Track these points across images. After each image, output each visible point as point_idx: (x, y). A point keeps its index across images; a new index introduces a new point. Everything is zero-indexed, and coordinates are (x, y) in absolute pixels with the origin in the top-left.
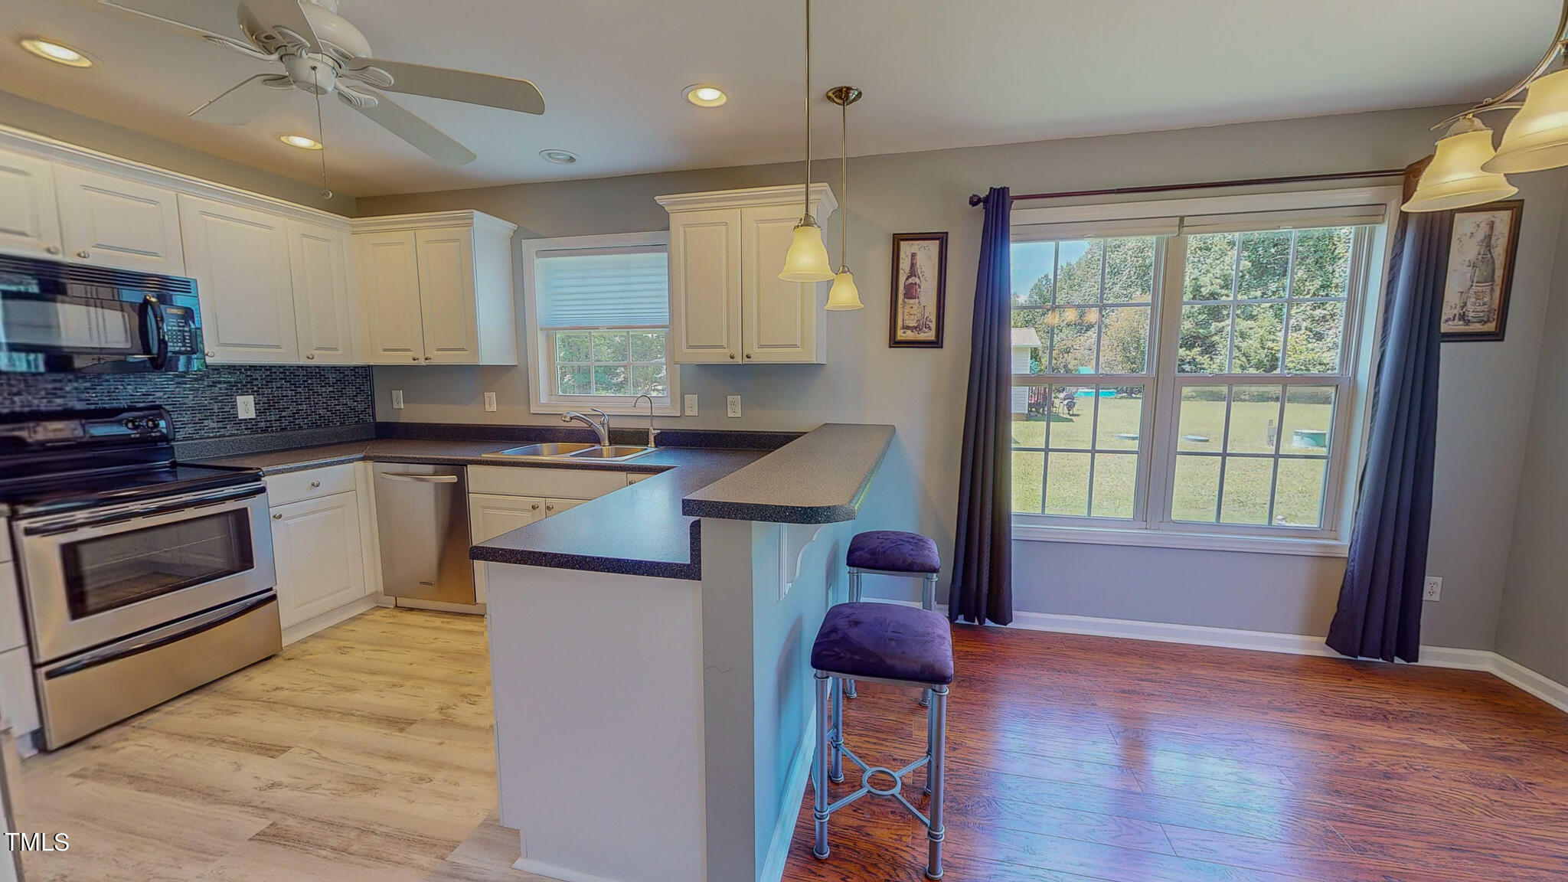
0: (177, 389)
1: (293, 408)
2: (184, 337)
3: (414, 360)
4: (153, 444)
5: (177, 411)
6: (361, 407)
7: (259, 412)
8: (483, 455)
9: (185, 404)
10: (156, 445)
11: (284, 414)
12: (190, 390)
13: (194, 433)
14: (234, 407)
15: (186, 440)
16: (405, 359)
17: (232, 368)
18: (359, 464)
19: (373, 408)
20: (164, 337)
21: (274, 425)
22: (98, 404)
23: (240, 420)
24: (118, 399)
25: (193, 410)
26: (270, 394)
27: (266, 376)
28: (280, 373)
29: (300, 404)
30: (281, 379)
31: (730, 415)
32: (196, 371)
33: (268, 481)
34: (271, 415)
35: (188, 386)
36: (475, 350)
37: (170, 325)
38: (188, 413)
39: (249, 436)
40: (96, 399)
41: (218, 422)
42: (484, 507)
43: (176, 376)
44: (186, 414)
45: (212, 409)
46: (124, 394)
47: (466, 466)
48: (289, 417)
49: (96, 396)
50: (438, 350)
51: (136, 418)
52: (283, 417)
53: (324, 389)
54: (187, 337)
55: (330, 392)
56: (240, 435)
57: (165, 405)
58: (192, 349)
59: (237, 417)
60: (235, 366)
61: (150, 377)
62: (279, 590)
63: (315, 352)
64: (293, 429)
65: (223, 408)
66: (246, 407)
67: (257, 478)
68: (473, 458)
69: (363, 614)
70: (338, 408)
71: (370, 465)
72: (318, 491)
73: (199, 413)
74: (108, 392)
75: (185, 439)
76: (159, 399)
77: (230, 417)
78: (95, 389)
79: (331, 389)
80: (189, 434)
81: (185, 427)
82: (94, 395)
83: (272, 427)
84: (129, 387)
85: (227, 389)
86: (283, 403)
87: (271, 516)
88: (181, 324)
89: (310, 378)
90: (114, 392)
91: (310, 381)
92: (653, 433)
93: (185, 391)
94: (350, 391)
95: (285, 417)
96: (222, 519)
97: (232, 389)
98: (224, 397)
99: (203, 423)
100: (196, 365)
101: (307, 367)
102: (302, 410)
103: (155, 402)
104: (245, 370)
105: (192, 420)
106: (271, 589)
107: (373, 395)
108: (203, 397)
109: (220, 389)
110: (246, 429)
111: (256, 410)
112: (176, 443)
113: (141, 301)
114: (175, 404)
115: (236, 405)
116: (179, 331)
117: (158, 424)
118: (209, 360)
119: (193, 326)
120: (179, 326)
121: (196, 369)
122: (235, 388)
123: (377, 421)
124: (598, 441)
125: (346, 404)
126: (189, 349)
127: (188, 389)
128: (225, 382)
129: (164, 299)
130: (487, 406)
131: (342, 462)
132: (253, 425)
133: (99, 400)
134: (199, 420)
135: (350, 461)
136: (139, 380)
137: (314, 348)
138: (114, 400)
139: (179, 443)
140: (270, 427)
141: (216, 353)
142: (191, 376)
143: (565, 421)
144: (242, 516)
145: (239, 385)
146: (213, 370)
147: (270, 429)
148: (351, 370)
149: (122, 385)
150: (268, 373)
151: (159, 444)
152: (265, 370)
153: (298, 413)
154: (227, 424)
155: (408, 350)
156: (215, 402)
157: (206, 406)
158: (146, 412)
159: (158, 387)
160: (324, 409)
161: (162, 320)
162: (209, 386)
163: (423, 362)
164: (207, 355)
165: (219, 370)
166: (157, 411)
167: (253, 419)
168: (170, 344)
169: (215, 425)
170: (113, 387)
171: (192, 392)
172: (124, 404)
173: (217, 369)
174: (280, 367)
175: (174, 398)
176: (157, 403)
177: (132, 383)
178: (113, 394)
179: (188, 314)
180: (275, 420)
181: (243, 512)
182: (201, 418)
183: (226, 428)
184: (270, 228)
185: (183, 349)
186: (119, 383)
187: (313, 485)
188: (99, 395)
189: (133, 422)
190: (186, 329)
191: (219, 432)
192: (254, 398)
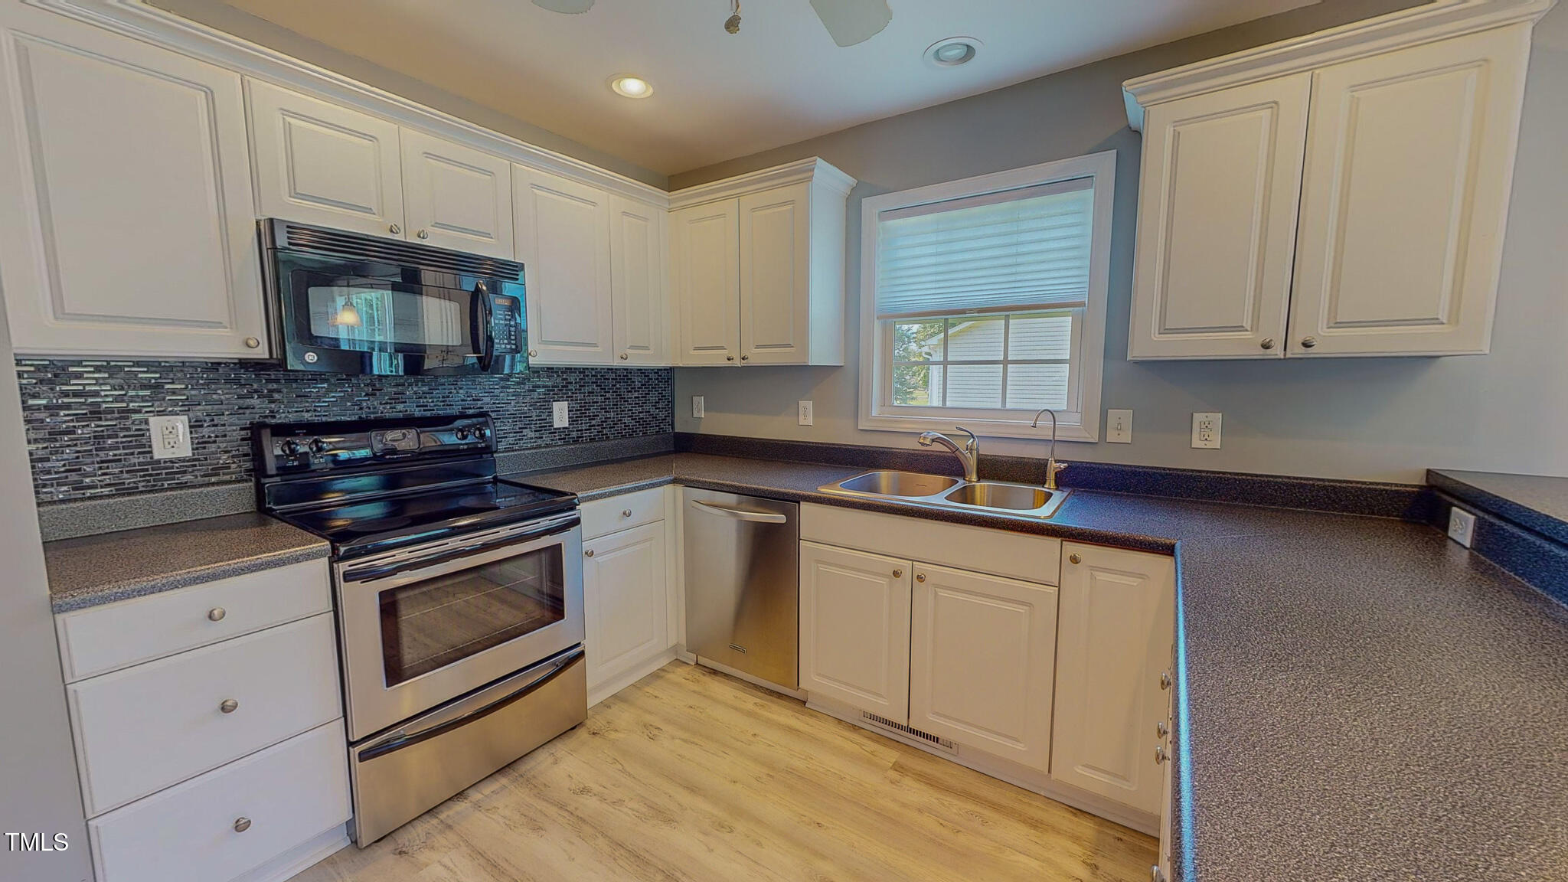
0: (502, 394)
1: (602, 415)
2: (510, 331)
3: (729, 359)
4: (479, 456)
5: (500, 419)
6: (662, 415)
7: (572, 420)
8: (819, 489)
9: (508, 411)
10: (481, 457)
11: (593, 422)
12: (513, 396)
13: (514, 444)
14: (550, 414)
15: (507, 452)
16: (717, 359)
17: (550, 370)
18: (669, 488)
19: (673, 416)
20: (491, 332)
21: (584, 435)
22: (434, 410)
23: (555, 429)
24: (450, 405)
25: (514, 418)
26: (583, 400)
27: (580, 379)
28: (592, 376)
29: (608, 412)
30: (592, 383)
31: (1197, 443)
32: (518, 374)
33: (584, 510)
34: (582, 423)
35: (511, 390)
36: (805, 348)
37: (498, 320)
38: (510, 420)
39: (561, 448)
40: (432, 404)
41: (535, 431)
42: (818, 562)
43: (501, 379)
44: (508, 422)
45: (531, 417)
46: (456, 399)
47: (799, 503)
48: (598, 426)
49: (432, 402)
50: (758, 347)
51: (465, 427)
52: (592, 426)
53: (630, 395)
54: (513, 333)
55: (635, 397)
56: (554, 446)
57: (492, 411)
58: (517, 347)
59: (552, 426)
60: (553, 368)
61: (480, 380)
62: (588, 646)
63: (629, 352)
64: (601, 440)
65: (541, 416)
66: (561, 414)
67: (572, 508)
68: (809, 493)
69: (662, 670)
70: (641, 416)
71: (680, 489)
72: (629, 521)
73: (520, 421)
74: (443, 397)
75: (507, 450)
76: (487, 403)
77: (546, 426)
78: (432, 393)
79: (636, 394)
80: (510, 444)
81: (506, 437)
82: (430, 400)
83: (583, 437)
84: (461, 391)
85: (545, 394)
86: (593, 410)
87: (584, 553)
88: (507, 317)
89: (618, 382)
90: (448, 397)
91: (618, 386)
92: (1053, 467)
93: (508, 396)
94: (653, 397)
95: (594, 426)
96: (536, 557)
97: (549, 394)
98: (542, 404)
99: (522, 432)
100: (519, 367)
101: (616, 369)
102: (610, 418)
103: (482, 408)
104: (562, 372)
105: (513, 429)
106: (578, 645)
107: (672, 402)
108: (523, 403)
109: (539, 394)
110: (559, 439)
111: (569, 418)
112: (497, 455)
113: (473, 290)
114: (499, 411)
115: (552, 412)
116: (506, 325)
117: (485, 433)
118: (532, 361)
119: (518, 321)
120: (506, 320)
121: (518, 371)
122: (551, 393)
123: (676, 431)
124: (962, 473)
125: (649, 412)
126: (514, 347)
127: (510, 394)
128: (544, 387)
129: (495, 289)
130: (801, 418)
131: (653, 486)
132: (566, 435)
133: (435, 406)
134: (520, 428)
135: (660, 484)
136: (470, 383)
137: (628, 347)
138: (448, 405)
139: (501, 455)
140: (580, 437)
141: (540, 354)
142: (514, 379)
143: (923, 444)
144: (556, 551)
145: (556, 389)
146: (534, 372)
147: (580, 439)
148: (655, 373)
149: (455, 389)
150: (582, 377)
151: (485, 456)
152: (579, 372)
153: (606, 422)
154: (542, 434)
155: (722, 348)
156: (534, 409)
157: (526, 413)
158: (475, 420)
159: (484, 392)
160: (629, 417)
161: (491, 313)
162: (529, 391)
163: (738, 363)
164: (530, 354)
165: (539, 372)
166: (484, 419)
167: (566, 428)
168: (496, 341)
169: (532, 435)
170: (447, 391)
171: (514, 398)
172: (455, 410)
173: (536, 371)
174: (592, 369)
175: (499, 403)
176: (485, 410)
177: (465, 387)
178: (447, 399)
179: (515, 306)
180: (585, 430)
181: (558, 548)
182: (521, 426)
183: (542, 438)
184: (594, 204)
185: (508, 347)
186: (452, 387)
187: (624, 513)
188: (435, 400)
189: (462, 431)
190: (512, 323)
191: (535, 442)
192: (569, 404)
